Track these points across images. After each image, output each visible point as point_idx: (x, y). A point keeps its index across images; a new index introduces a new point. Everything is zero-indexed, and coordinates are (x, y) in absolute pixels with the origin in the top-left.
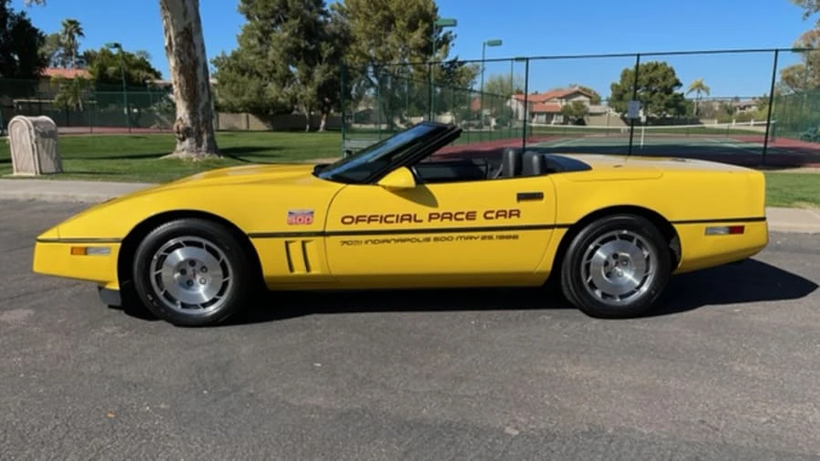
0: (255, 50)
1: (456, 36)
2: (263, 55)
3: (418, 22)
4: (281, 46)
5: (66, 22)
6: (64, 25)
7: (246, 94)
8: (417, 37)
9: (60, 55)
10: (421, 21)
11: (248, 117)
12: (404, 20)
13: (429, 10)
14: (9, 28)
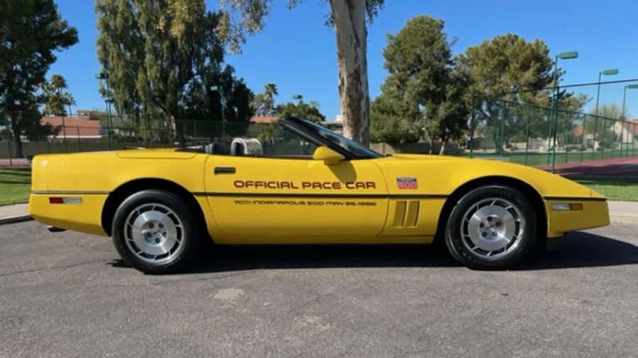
0: (394, 95)
1: (565, 72)
2: (399, 98)
3: (530, 63)
4: (414, 90)
5: (267, 85)
6: (266, 87)
7: (386, 128)
8: (529, 75)
9: (263, 108)
10: (533, 62)
11: (384, 146)
12: (517, 63)
13: (541, 52)
14: (233, 90)
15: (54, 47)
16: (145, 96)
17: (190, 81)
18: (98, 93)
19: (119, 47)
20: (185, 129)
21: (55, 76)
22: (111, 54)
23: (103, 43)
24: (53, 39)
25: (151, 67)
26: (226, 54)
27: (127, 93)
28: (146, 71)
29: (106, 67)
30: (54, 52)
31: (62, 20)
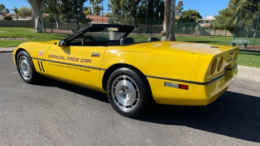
0: (232, 7)
2: (234, 9)
4: (242, 5)
5: (179, 2)
6: (178, 3)
7: (225, 23)
9: (177, 13)
11: (226, 31)
14: (159, 5)
16: (123, 7)
20: (138, 21)
27: (117, 6)
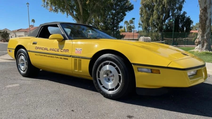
14: (185, 21)
15: (127, 11)
16: (152, 25)
17: (168, 19)
18: (138, 24)
19: (146, 9)
20: (164, 35)
21: (130, 20)
22: (143, 12)
23: (141, 9)
24: (126, 9)
25: (155, 14)
26: (183, 7)
27: (146, 24)
28: (153, 16)
29: (141, 16)
30: (126, 13)
31: (130, 3)
